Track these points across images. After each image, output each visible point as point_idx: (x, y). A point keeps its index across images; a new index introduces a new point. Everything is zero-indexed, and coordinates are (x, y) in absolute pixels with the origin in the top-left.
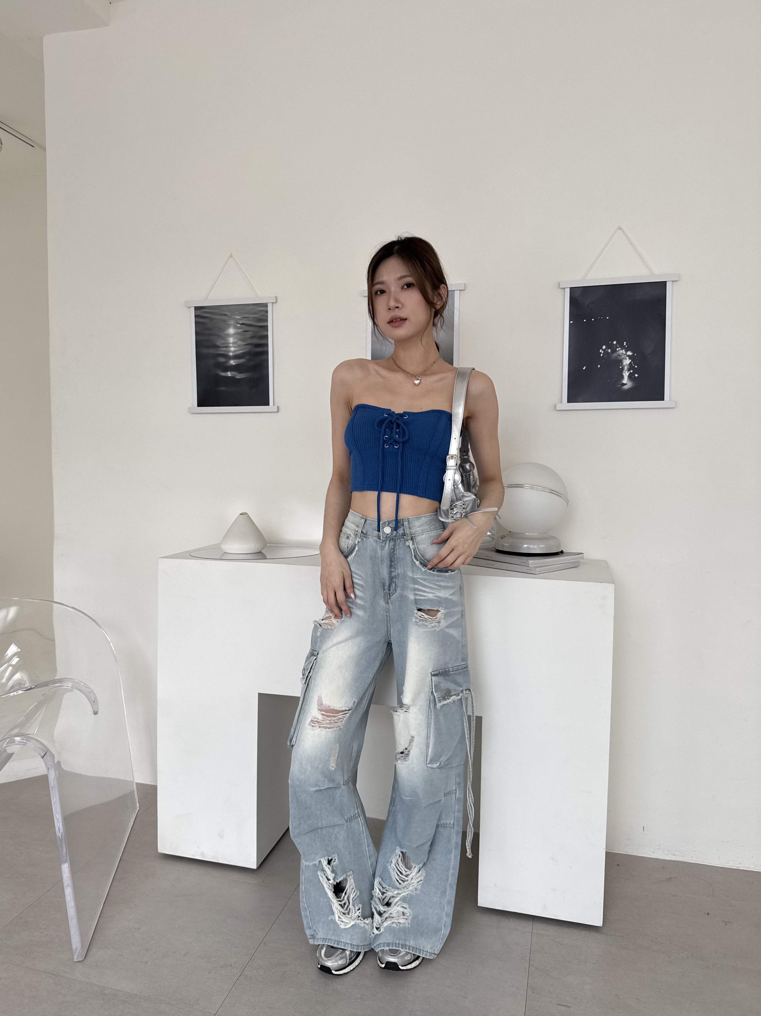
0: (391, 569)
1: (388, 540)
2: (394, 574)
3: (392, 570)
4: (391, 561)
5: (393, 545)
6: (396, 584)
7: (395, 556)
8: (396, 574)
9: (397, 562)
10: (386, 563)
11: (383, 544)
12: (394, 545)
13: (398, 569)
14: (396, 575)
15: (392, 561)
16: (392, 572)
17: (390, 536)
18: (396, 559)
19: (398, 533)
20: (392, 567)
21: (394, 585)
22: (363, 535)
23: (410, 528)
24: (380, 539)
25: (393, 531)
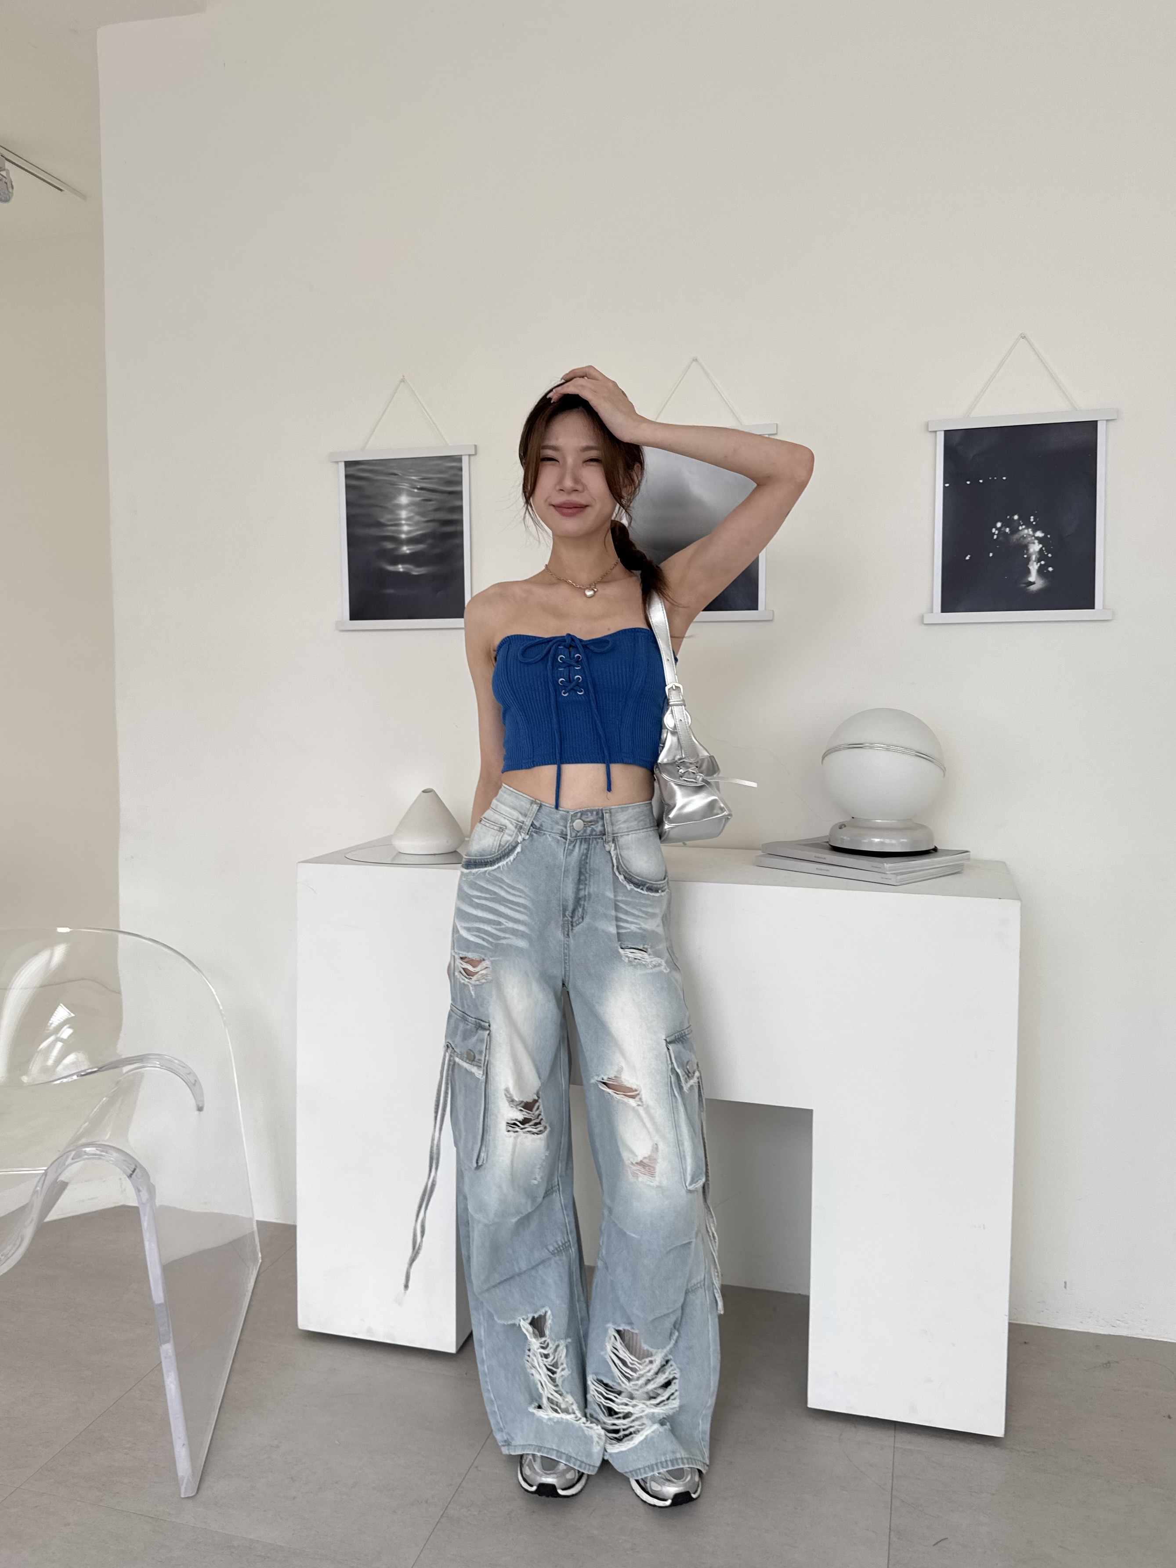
0: (579, 886)
17: (581, 835)
18: (588, 870)
19: (595, 831)
20: (581, 882)
21: (580, 910)
22: (534, 829)
23: (612, 824)
24: (564, 838)
25: (586, 827)
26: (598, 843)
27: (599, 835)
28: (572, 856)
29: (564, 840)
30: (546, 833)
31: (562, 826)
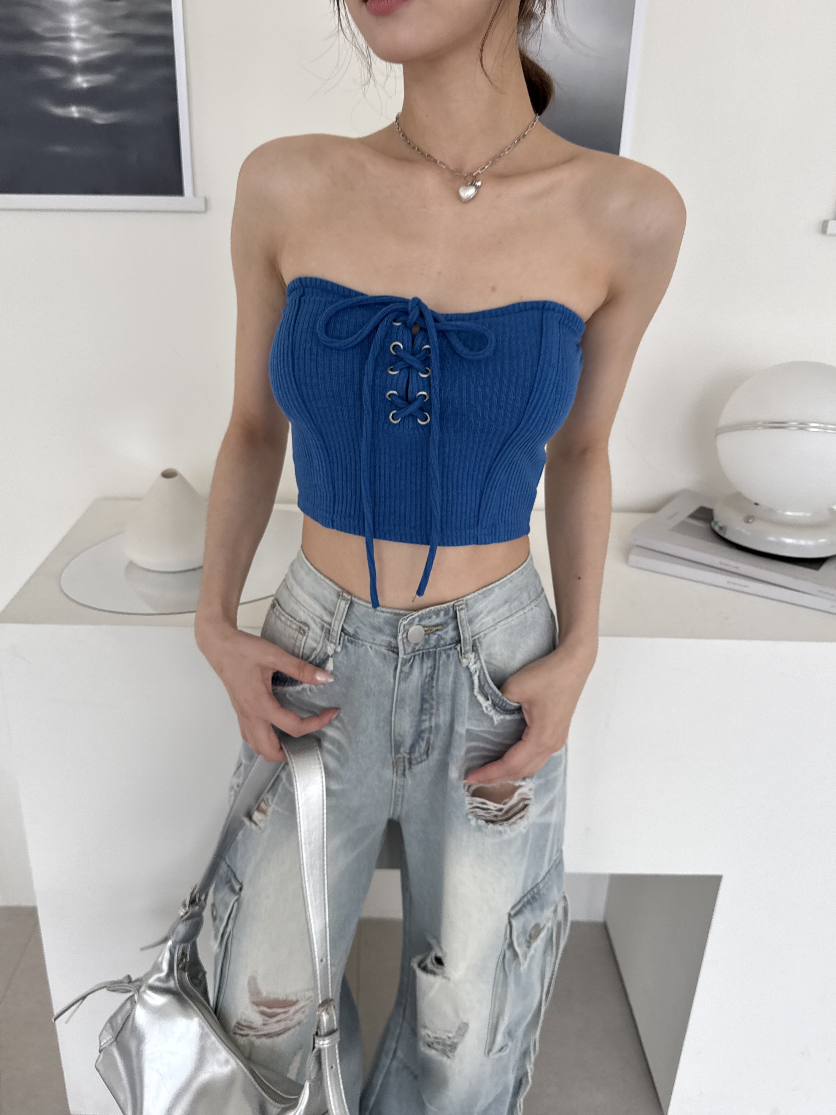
0: (421, 717)
1: (417, 658)
2: (426, 724)
3: (424, 717)
4: (423, 700)
5: (431, 668)
6: (428, 743)
7: (434, 690)
8: (433, 725)
10: (412, 705)
11: (406, 669)
12: (434, 668)
13: (437, 714)
14: (431, 727)
15: (426, 701)
16: (424, 721)
17: (421, 648)
18: (435, 697)
19: (443, 639)
20: (424, 712)
21: (423, 744)
22: (346, 637)
23: (470, 622)
24: (393, 652)
25: (429, 634)
26: (448, 656)
27: (450, 644)
28: (409, 680)
29: (395, 655)
30: (365, 643)
31: (388, 635)
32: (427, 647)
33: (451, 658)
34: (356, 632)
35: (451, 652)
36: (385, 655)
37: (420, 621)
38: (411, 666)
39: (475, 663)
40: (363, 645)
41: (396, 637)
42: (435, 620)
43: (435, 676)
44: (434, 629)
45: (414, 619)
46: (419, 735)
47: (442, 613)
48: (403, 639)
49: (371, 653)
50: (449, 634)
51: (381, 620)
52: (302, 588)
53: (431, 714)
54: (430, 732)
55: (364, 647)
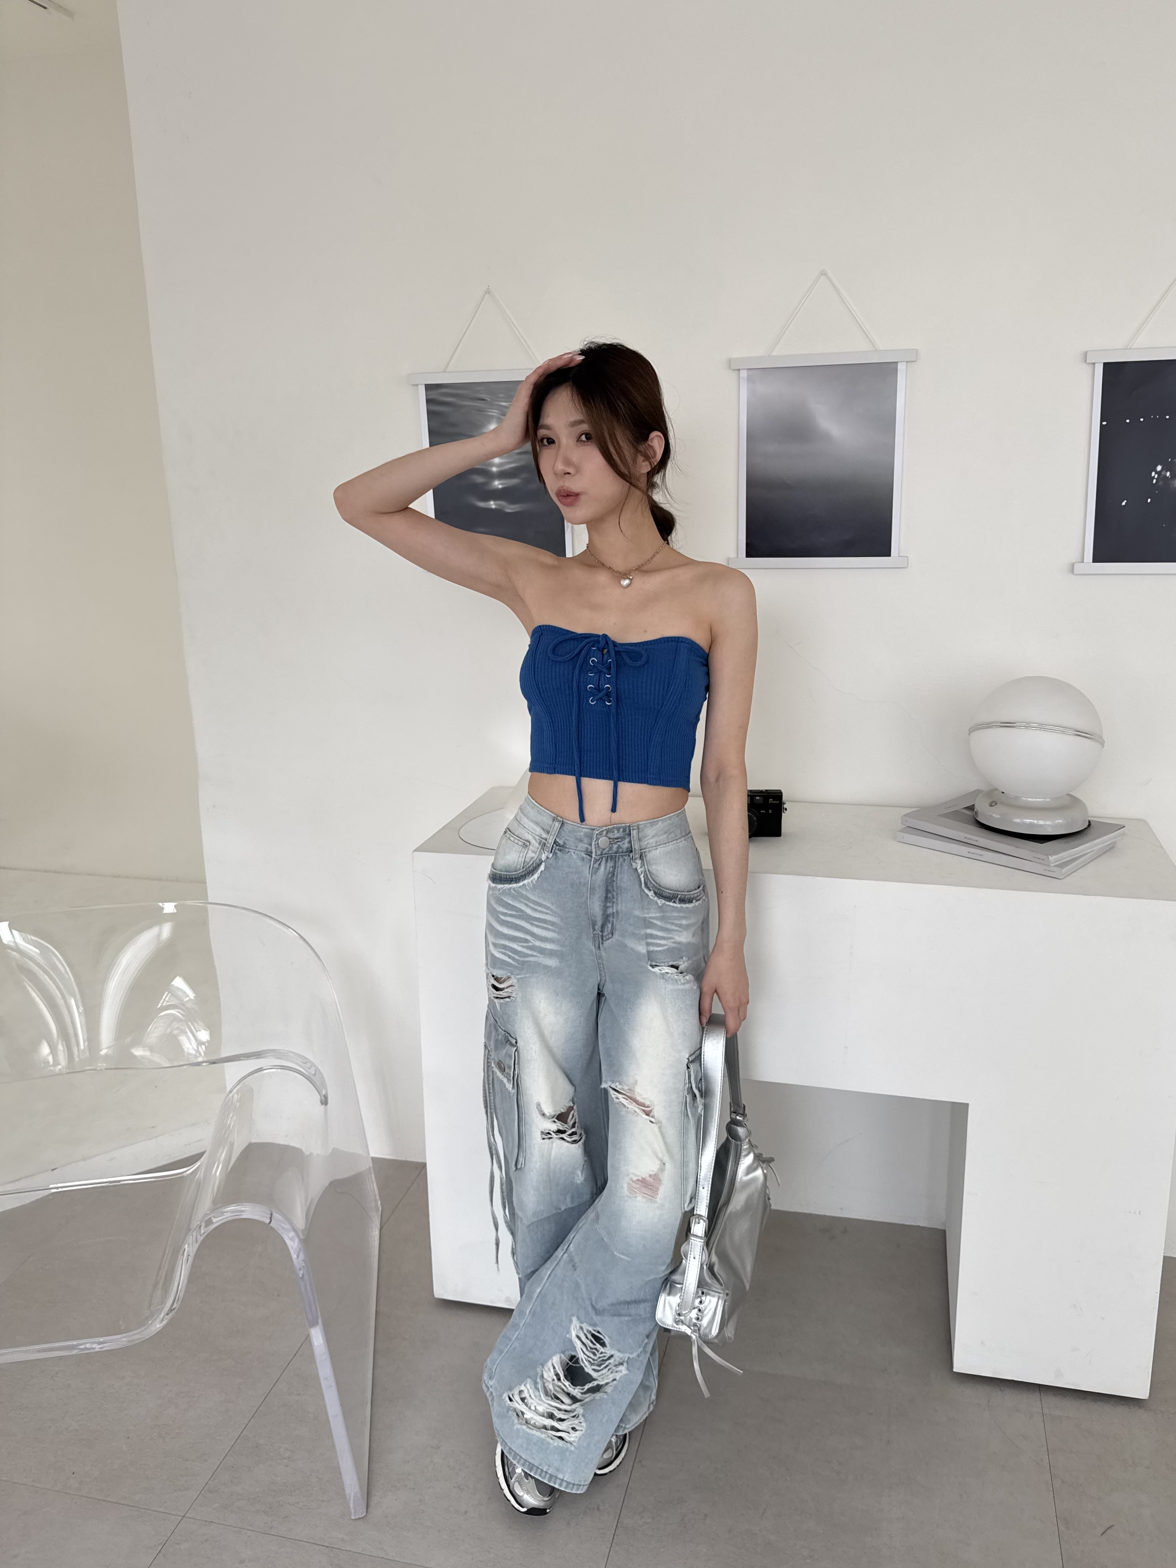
0: (606, 904)
1: (604, 859)
2: (610, 911)
3: (608, 904)
4: (607, 891)
5: (612, 867)
6: (612, 925)
7: (615, 883)
8: (615, 911)
9: (617, 894)
10: (600, 893)
11: (597, 866)
12: (614, 867)
13: (617, 904)
14: (614, 913)
15: (610, 892)
16: (608, 907)
17: (607, 852)
18: (615, 889)
20: (608, 900)
21: (609, 926)
22: (557, 847)
23: (640, 840)
24: (589, 855)
25: (612, 844)
27: (625, 852)
28: (597, 874)
29: (589, 858)
30: (570, 850)
31: (587, 844)
32: (610, 852)
33: (626, 862)
34: (565, 843)
35: (626, 858)
36: (583, 857)
37: (607, 833)
38: (600, 864)
39: (641, 867)
40: (569, 852)
41: (591, 845)
42: (617, 835)
43: (615, 873)
44: (616, 841)
45: (603, 831)
46: (606, 918)
47: (621, 830)
48: (595, 845)
49: (575, 856)
50: (625, 845)
51: (582, 834)
52: (528, 818)
53: (613, 902)
54: (613, 917)
55: (569, 854)
